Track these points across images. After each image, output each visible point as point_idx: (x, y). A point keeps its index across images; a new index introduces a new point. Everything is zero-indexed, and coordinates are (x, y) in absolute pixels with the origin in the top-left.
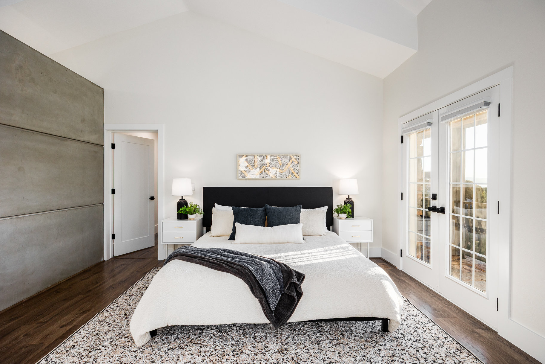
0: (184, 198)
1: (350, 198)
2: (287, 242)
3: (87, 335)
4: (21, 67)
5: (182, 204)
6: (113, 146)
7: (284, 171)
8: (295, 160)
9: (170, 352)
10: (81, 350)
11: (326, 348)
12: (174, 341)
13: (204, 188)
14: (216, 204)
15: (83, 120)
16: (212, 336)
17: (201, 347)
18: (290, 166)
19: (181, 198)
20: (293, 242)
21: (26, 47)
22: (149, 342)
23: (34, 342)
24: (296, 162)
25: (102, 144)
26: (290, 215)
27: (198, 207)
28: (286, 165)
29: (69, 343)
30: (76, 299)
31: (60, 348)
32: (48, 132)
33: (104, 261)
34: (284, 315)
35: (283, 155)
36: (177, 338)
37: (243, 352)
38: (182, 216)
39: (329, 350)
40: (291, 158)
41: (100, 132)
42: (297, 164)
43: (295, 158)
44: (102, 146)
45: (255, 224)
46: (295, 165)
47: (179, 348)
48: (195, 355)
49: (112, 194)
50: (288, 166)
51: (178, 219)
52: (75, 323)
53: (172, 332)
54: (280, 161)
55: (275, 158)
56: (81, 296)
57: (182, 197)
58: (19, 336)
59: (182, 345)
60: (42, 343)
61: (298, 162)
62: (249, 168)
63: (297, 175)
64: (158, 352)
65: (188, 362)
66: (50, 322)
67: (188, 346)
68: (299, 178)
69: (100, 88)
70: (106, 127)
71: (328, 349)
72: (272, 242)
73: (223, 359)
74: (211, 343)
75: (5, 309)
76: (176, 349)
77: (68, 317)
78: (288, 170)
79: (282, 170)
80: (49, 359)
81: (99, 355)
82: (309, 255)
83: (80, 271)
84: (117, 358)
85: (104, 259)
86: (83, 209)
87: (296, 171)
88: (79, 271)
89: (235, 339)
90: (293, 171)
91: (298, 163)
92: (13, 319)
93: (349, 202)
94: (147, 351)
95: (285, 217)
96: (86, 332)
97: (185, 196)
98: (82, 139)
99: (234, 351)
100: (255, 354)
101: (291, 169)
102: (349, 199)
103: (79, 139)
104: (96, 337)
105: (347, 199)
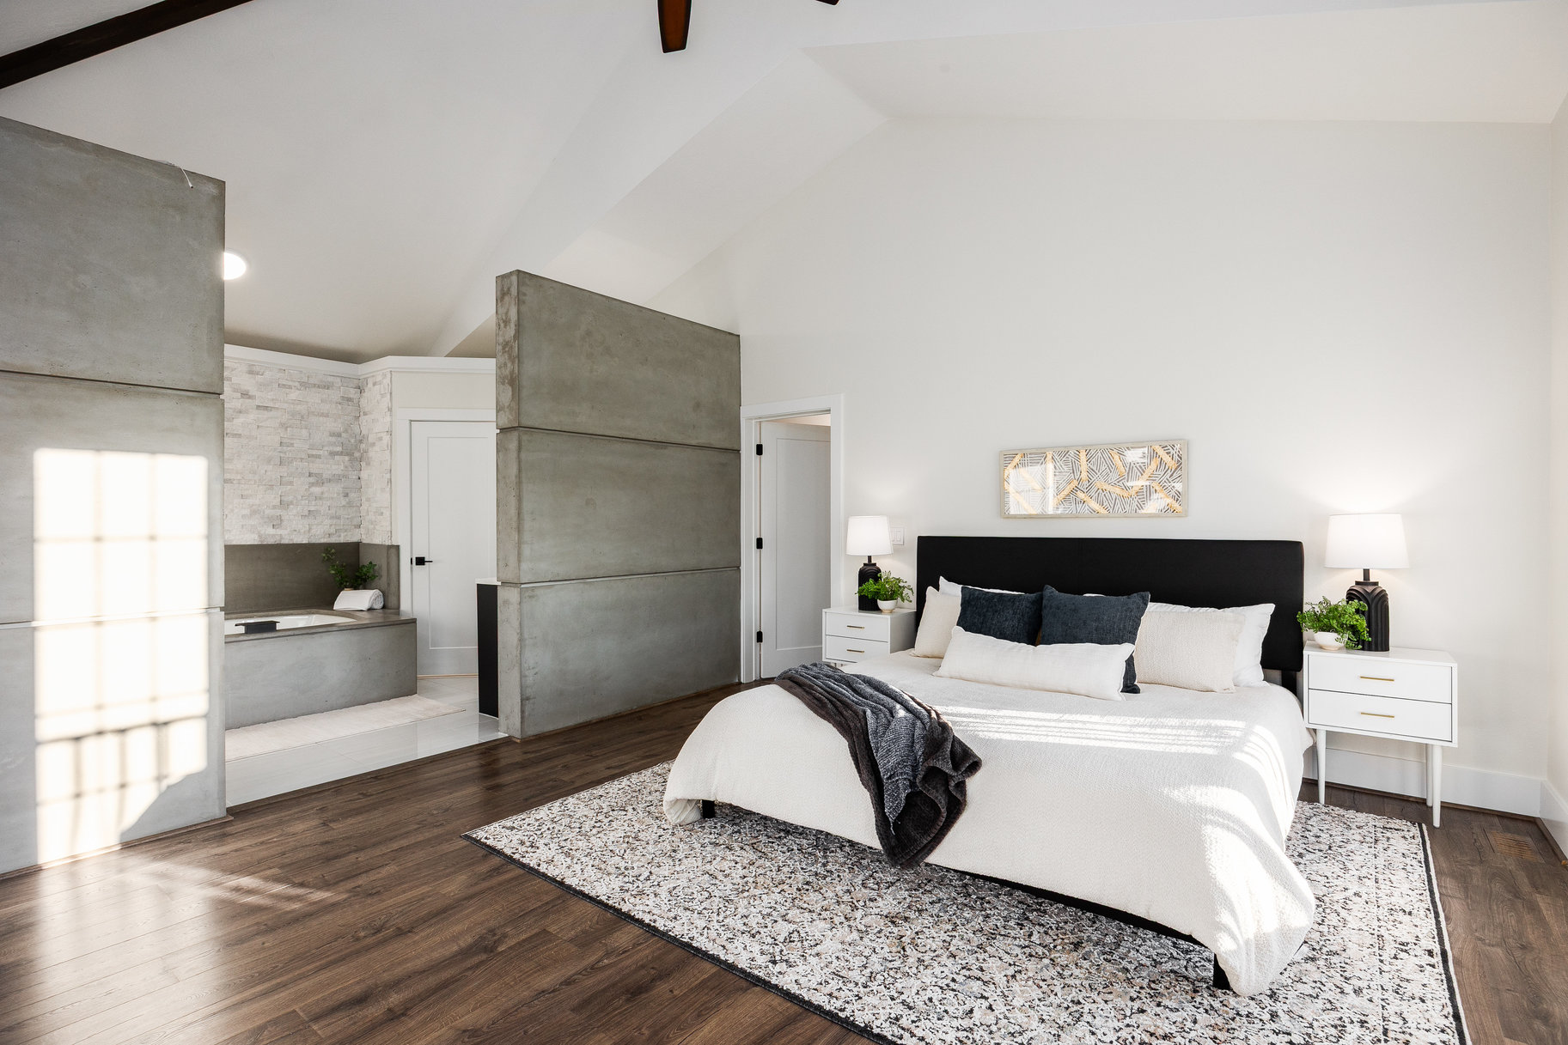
0: (873, 562)
1: (1372, 580)
2: (1066, 690)
3: (627, 788)
4: (589, 333)
5: (869, 573)
6: (759, 450)
7: (1132, 491)
8: (1166, 459)
9: (709, 848)
10: (604, 806)
11: (1000, 950)
12: (731, 835)
13: (920, 538)
14: (942, 580)
15: (697, 406)
16: (795, 848)
17: (760, 858)
18: (1152, 478)
19: (867, 562)
20: (1083, 692)
21: (597, 297)
22: (692, 823)
23: (566, 778)
24: (1172, 463)
25: (736, 448)
26: (1098, 619)
27: (901, 584)
28: (1139, 473)
29: (599, 791)
30: (654, 735)
31: (584, 794)
32: (632, 436)
33: (741, 683)
34: (916, 840)
35: (1130, 446)
36: (739, 832)
37: (821, 891)
38: (868, 604)
39: (1000, 958)
40: (1155, 455)
41: (732, 425)
42: (1176, 469)
43: (1168, 453)
44: (738, 451)
45: (1001, 634)
46: (1169, 473)
47: (727, 847)
48: (738, 866)
49: (758, 548)
50: (1145, 476)
51: (860, 609)
52: (626, 768)
53: (738, 821)
54: (1120, 463)
55: (1105, 455)
56: (664, 732)
57: (870, 558)
58: (556, 766)
59: (735, 845)
60: (573, 782)
61: (1179, 465)
62: (1033, 489)
64: (695, 841)
65: (721, 871)
66: (601, 758)
67: (742, 848)
68: (1185, 514)
69: (731, 336)
70: (745, 412)
71: (1002, 954)
72: (1027, 684)
73: (777, 886)
74: (781, 858)
75: (566, 727)
76: (723, 846)
77: (625, 758)
78: (1145, 490)
79: (1127, 488)
80: (565, 803)
81: (619, 818)
82: (1069, 725)
83: (691, 692)
84: (636, 830)
85: (740, 679)
86: (698, 575)
87: (1173, 492)
88: (689, 693)
89: (828, 867)
91: (1178, 467)
92: (566, 743)
93: (1366, 594)
94: (681, 833)
95: (1085, 623)
96: (628, 783)
97: (878, 557)
98: (694, 443)
99: (808, 883)
100: (838, 902)
101: (1156, 488)
102: (1367, 582)
103: (688, 442)
104: (634, 794)
105: (1358, 583)
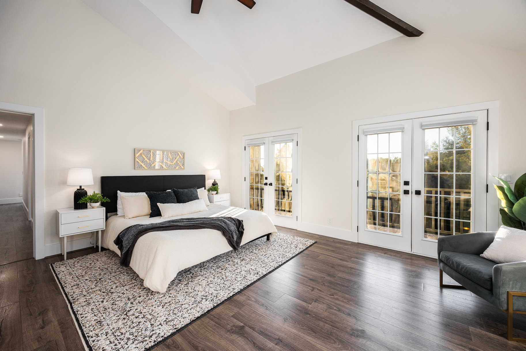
5: (80, 194)
7: (173, 163)
8: (181, 156)
13: (102, 177)
14: (118, 191)
18: (178, 160)
24: (182, 157)
35: (173, 152)
38: (80, 206)
40: (178, 154)
46: (181, 159)
50: (176, 160)
51: (74, 209)
54: (170, 156)
55: (167, 153)
57: (81, 186)
61: (184, 158)
62: (146, 161)
63: (183, 167)
68: (184, 169)
78: (176, 163)
79: (172, 162)
87: (182, 164)
90: (180, 164)
93: (215, 184)
97: (84, 186)
101: (178, 162)
102: (215, 182)
